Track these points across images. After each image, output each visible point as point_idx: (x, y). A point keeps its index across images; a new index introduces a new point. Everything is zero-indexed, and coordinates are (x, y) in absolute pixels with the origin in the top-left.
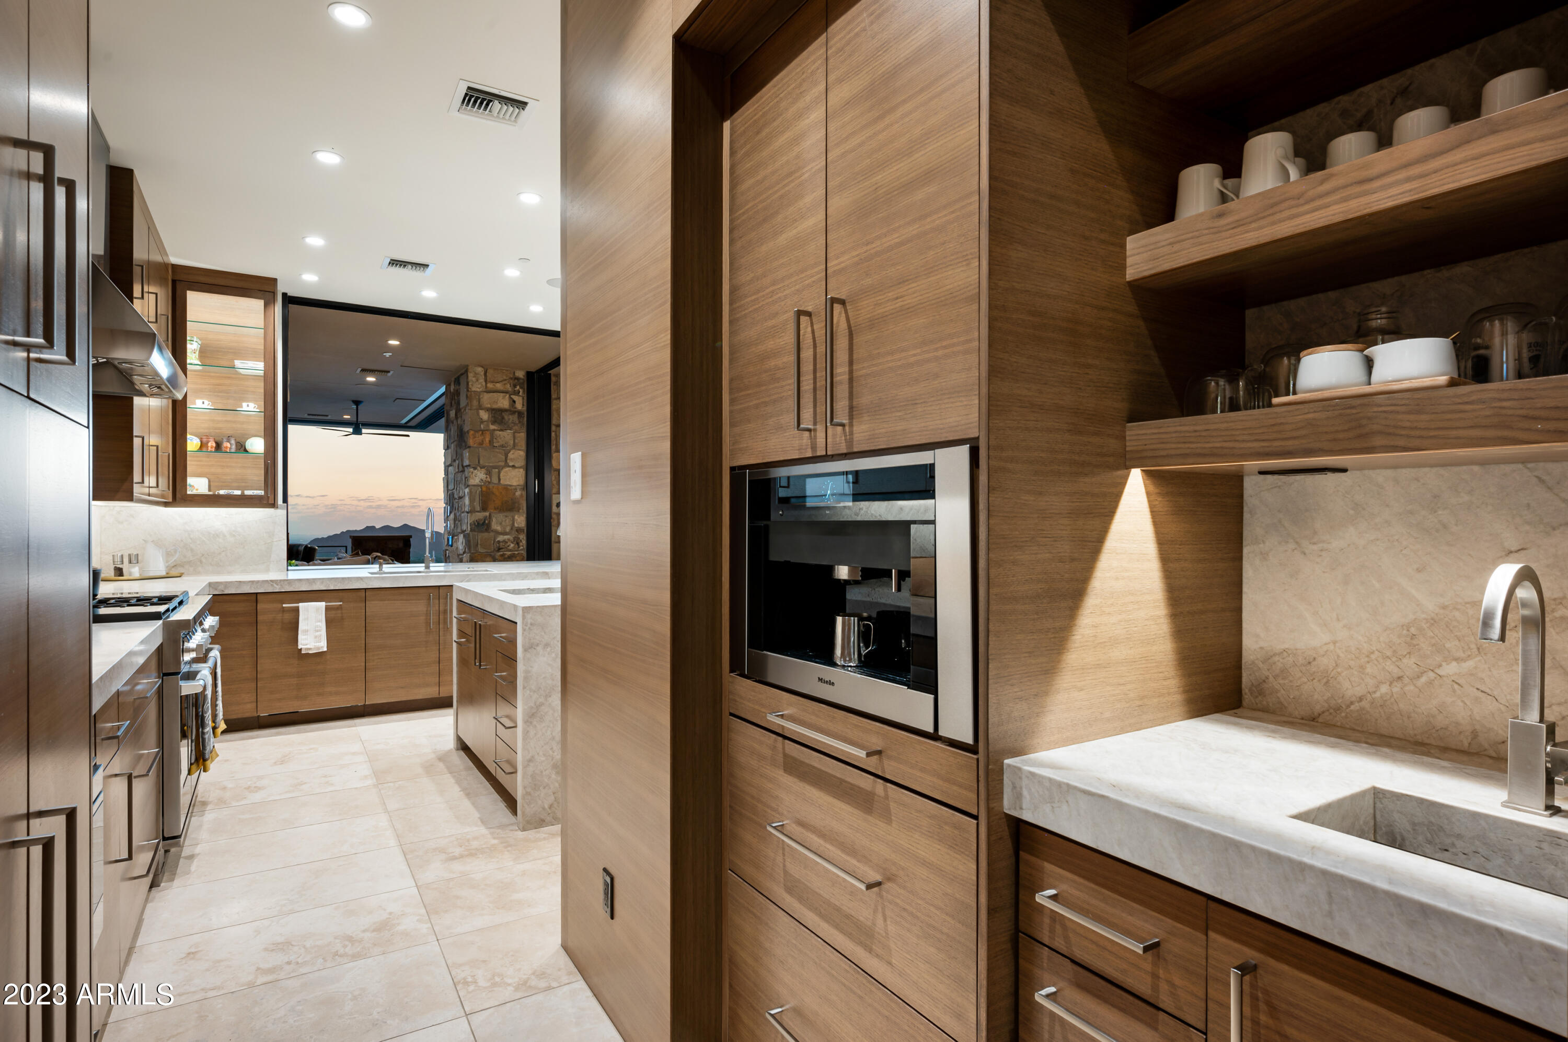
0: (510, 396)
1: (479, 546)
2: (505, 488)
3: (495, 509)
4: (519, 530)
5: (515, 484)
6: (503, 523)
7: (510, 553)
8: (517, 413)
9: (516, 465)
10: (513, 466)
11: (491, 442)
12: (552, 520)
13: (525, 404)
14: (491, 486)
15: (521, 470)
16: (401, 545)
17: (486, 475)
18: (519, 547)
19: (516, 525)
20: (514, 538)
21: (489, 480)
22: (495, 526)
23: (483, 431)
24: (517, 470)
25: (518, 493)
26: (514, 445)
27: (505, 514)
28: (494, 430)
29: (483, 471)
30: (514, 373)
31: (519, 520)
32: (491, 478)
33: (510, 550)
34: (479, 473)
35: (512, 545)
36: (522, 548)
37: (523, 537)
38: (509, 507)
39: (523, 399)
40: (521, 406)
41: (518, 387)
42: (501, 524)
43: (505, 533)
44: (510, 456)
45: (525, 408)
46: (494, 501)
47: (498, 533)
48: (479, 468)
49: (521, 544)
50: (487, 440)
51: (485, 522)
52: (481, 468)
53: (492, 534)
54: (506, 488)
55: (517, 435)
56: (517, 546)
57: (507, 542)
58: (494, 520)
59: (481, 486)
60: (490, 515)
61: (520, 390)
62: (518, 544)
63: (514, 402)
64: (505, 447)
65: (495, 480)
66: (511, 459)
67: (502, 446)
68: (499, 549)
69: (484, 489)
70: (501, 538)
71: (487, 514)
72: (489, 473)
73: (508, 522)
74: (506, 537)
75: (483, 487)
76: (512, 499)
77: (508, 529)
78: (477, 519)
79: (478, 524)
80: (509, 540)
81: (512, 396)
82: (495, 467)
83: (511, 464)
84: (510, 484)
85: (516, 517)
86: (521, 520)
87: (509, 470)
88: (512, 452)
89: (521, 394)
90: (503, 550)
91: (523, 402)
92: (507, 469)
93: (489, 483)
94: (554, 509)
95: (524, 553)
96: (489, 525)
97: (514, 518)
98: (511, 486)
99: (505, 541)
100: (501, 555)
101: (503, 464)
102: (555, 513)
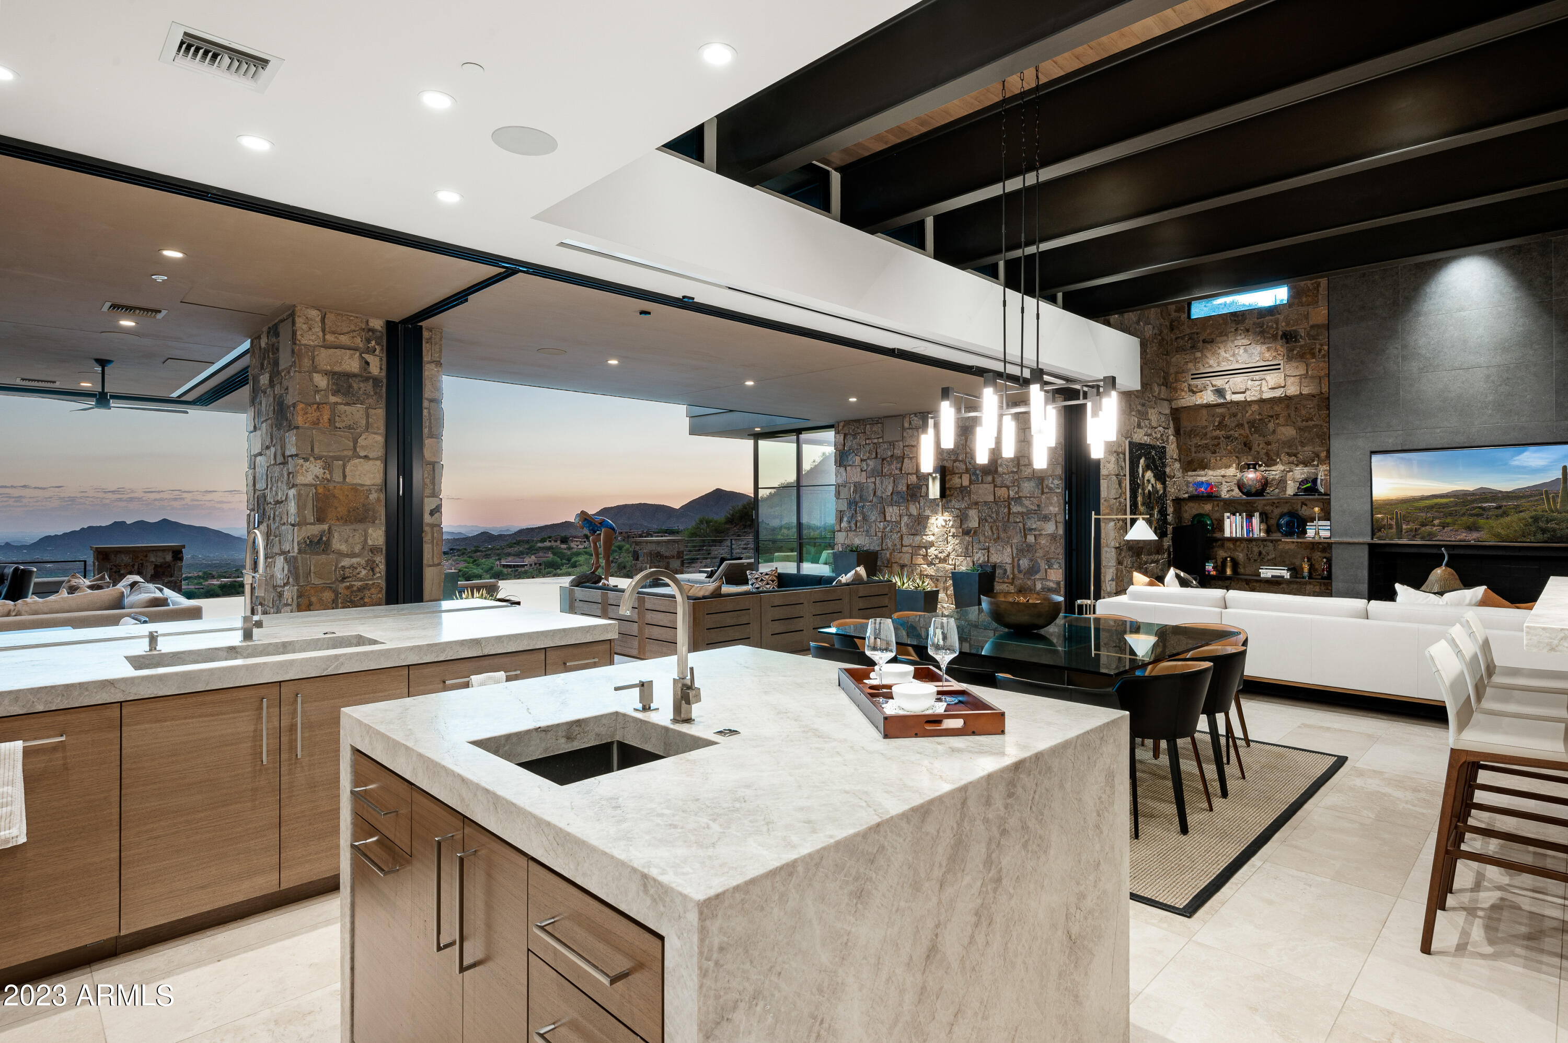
0: (361, 355)
1: (312, 574)
2: (352, 489)
3: (338, 519)
4: (374, 550)
5: (368, 482)
6: (351, 540)
7: (360, 583)
8: (371, 381)
9: (371, 456)
10: (366, 457)
11: (331, 421)
12: (424, 534)
13: (384, 367)
14: (331, 486)
15: (378, 463)
16: (169, 557)
17: (324, 469)
18: (374, 574)
19: (370, 542)
20: (367, 561)
21: (329, 477)
22: (338, 544)
23: (319, 404)
24: (371, 462)
25: (373, 496)
26: (368, 426)
27: (353, 527)
28: (336, 403)
29: (320, 463)
30: (367, 322)
31: (374, 535)
32: (331, 473)
33: (361, 580)
34: (312, 466)
35: (364, 572)
36: (378, 575)
37: (380, 561)
38: (360, 516)
39: (381, 360)
40: (379, 371)
41: (373, 343)
42: (346, 541)
43: (351, 555)
44: (361, 441)
45: (384, 374)
46: (336, 508)
47: (341, 555)
48: (312, 459)
49: (377, 570)
50: (326, 417)
51: (321, 538)
52: (316, 459)
53: (332, 556)
54: (355, 488)
55: (372, 411)
56: (371, 573)
57: (356, 568)
58: (336, 535)
59: (315, 486)
60: (330, 528)
61: (376, 347)
62: (372, 569)
63: (367, 363)
64: (353, 428)
65: (337, 477)
66: (363, 447)
67: (349, 427)
68: (344, 578)
69: (321, 490)
70: (346, 562)
71: (325, 527)
72: (328, 466)
73: (358, 538)
74: (355, 560)
75: (318, 488)
76: (364, 505)
77: (358, 549)
78: (309, 534)
79: (310, 542)
80: (359, 564)
81: (363, 355)
82: (337, 458)
83: (362, 454)
84: (360, 482)
85: (370, 531)
86: (377, 535)
87: (360, 462)
88: (363, 437)
89: (377, 352)
90: (350, 579)
91: (381, 365)
92: (357, 461)
93: (328, 481)
94: (427, 518)
95: (383, 583)
96: (328, 544)
97: (366, 532)
98: (362, 485)
99: (352, 567)
100: (348, 588)
101: (350, 453)
102: (429, 525)
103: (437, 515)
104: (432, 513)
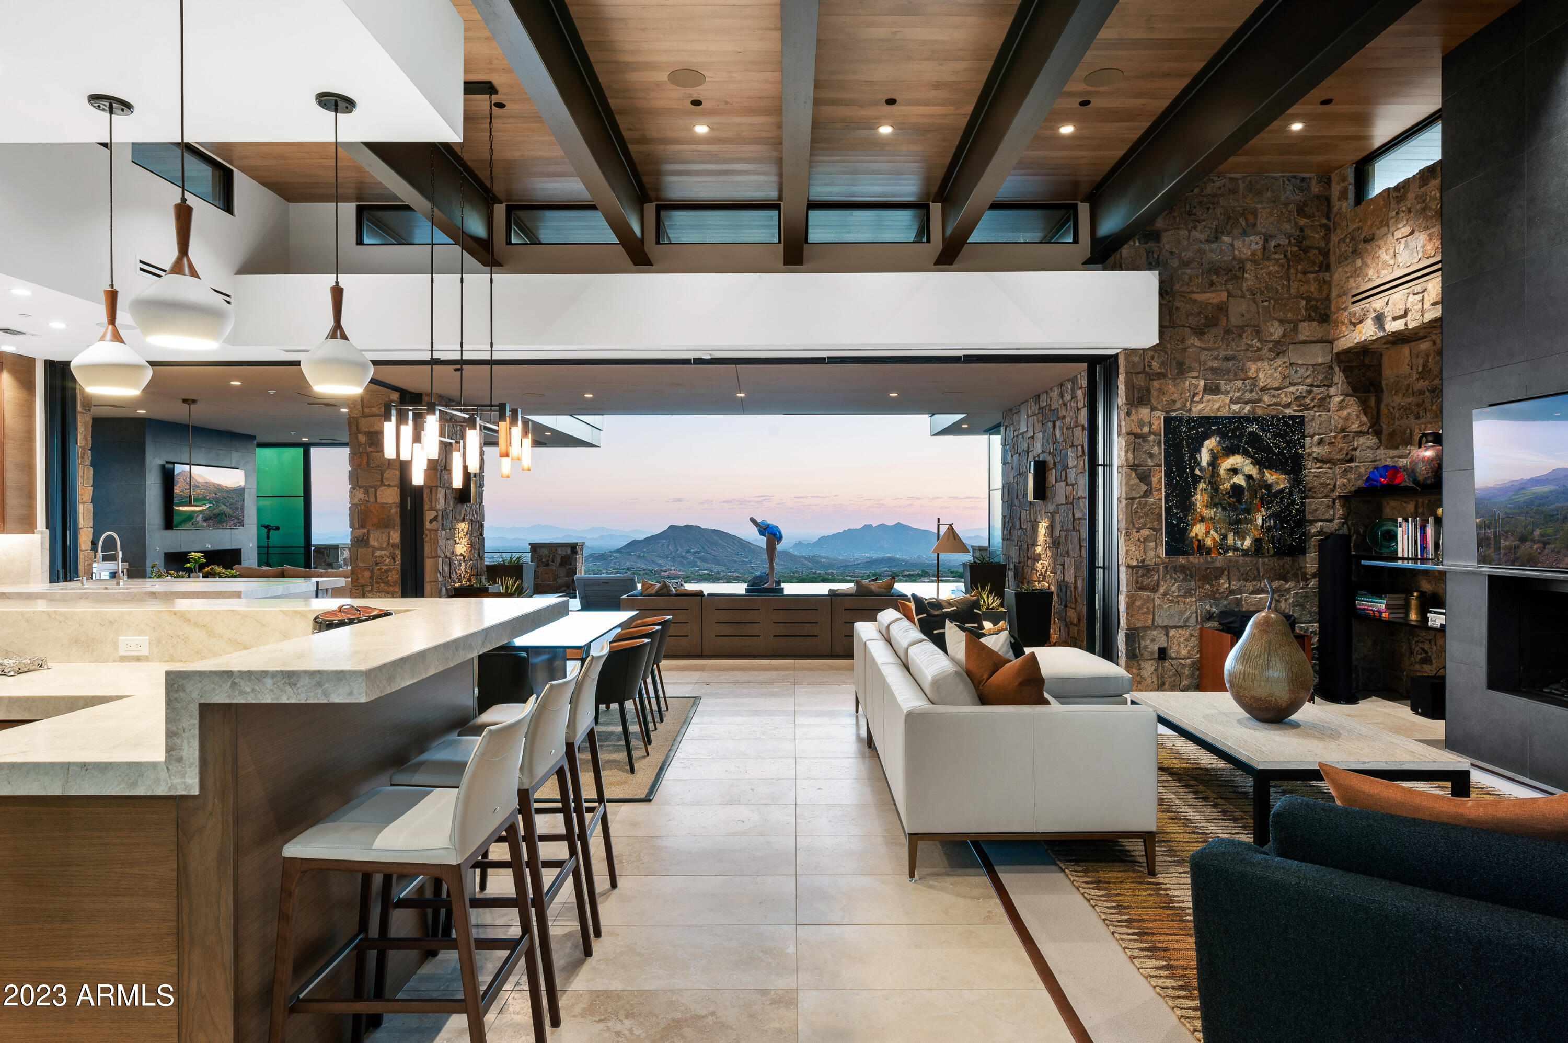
1: (358, 560)
3: (373, 526)
4: (394, 546)
5: (390, 502)
6: (380, 539)
7: (386, 567)
9: (392, 484)
10: (389, 485)
11: (368, 464)
12: (424, 536)
14: (369, 505)
15: (396, 489)
17: (364, 494)
18: (395, 562)
19: (391, 541)
20: (390, 553)
21: (367, 499)
22: (373, 542)
23: (360, 453)
24: (391, 489)
25: (393, 511)
27: (382, 531)
28: (372, 452)
29: (362, 490)
31: (394, 536)
32: (368, 497)
33: (387, 565)
34: (358, 493)
35: (388, 560)
36: (397, 563)
37: (398, 552)
38: (385, 524)
42: (378, 540)
43: (381, 549)
44: (386, 475)
46: (372, 518)
47: (376, 549)
48: (357, 488)
49: (397, 559)
50: (365, 461)
51: (363, 538)
52: (360, 488)
53: (370, 549)
54: (382, 506)
56: (392, 563)
57: (384, 558)
58: (371, 536)
59: (360, 505)
60: (368, 531)
62: (394, 559)
64: (381, 467)
65: (372, 499)
66: (386, 479)
67: (378, 466)
68: (377, 564)
69: (363, 508)
70: (378, 553)
71: (365, 531)
72: (366, 492)
73: (384, 538)
74: (383, 552)
76: (387, 516)
77: (384, 545)
78: (357, 535)
79: (358, 540)
80: (385, 555)
82: (371, 487)
83: (387, 483)
84: (385, 502)
85: (391, 533)
86: (396, 537)
87: (385, 489)
88: (387, 472)
90: (380, 564)
92: (383, 488)
93: (367, 501)
94: (428, 525)
95: (399, 567)
96: (367, 541)
97: (389, 533)
98: (387, 504)
99: (381, 557)
100: (379, 570)
101: (379, 483)
102: (428, 530)
103: (434, 523)
104: (431, 522)
